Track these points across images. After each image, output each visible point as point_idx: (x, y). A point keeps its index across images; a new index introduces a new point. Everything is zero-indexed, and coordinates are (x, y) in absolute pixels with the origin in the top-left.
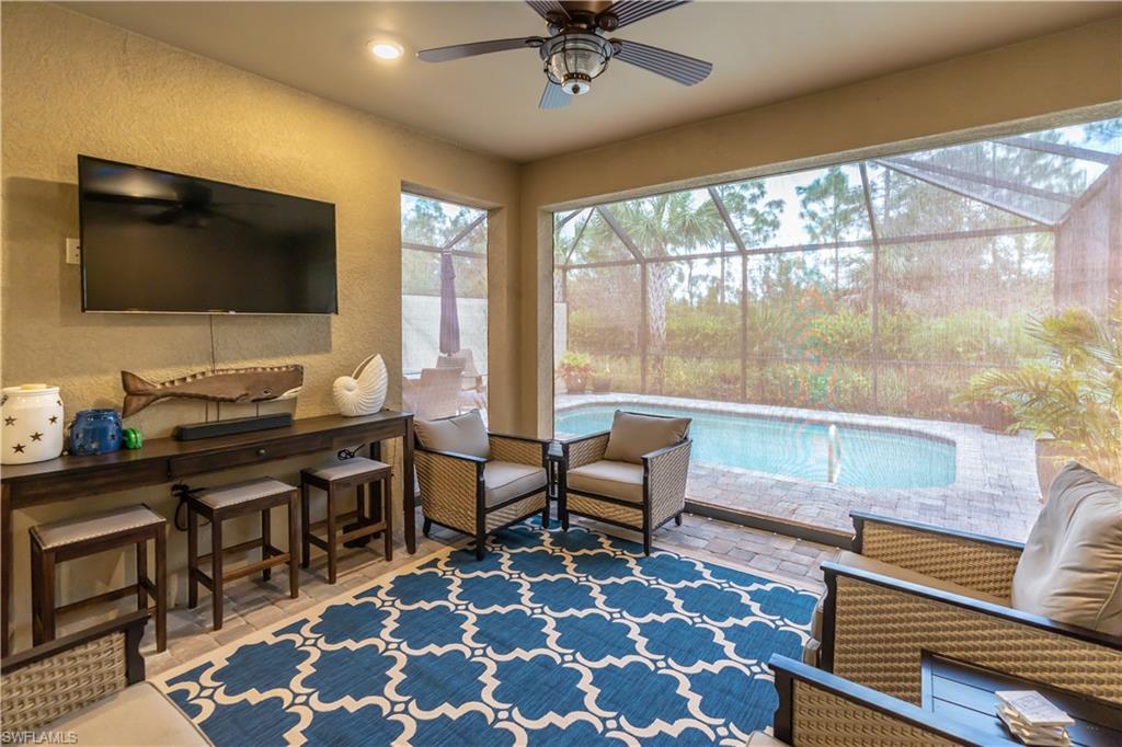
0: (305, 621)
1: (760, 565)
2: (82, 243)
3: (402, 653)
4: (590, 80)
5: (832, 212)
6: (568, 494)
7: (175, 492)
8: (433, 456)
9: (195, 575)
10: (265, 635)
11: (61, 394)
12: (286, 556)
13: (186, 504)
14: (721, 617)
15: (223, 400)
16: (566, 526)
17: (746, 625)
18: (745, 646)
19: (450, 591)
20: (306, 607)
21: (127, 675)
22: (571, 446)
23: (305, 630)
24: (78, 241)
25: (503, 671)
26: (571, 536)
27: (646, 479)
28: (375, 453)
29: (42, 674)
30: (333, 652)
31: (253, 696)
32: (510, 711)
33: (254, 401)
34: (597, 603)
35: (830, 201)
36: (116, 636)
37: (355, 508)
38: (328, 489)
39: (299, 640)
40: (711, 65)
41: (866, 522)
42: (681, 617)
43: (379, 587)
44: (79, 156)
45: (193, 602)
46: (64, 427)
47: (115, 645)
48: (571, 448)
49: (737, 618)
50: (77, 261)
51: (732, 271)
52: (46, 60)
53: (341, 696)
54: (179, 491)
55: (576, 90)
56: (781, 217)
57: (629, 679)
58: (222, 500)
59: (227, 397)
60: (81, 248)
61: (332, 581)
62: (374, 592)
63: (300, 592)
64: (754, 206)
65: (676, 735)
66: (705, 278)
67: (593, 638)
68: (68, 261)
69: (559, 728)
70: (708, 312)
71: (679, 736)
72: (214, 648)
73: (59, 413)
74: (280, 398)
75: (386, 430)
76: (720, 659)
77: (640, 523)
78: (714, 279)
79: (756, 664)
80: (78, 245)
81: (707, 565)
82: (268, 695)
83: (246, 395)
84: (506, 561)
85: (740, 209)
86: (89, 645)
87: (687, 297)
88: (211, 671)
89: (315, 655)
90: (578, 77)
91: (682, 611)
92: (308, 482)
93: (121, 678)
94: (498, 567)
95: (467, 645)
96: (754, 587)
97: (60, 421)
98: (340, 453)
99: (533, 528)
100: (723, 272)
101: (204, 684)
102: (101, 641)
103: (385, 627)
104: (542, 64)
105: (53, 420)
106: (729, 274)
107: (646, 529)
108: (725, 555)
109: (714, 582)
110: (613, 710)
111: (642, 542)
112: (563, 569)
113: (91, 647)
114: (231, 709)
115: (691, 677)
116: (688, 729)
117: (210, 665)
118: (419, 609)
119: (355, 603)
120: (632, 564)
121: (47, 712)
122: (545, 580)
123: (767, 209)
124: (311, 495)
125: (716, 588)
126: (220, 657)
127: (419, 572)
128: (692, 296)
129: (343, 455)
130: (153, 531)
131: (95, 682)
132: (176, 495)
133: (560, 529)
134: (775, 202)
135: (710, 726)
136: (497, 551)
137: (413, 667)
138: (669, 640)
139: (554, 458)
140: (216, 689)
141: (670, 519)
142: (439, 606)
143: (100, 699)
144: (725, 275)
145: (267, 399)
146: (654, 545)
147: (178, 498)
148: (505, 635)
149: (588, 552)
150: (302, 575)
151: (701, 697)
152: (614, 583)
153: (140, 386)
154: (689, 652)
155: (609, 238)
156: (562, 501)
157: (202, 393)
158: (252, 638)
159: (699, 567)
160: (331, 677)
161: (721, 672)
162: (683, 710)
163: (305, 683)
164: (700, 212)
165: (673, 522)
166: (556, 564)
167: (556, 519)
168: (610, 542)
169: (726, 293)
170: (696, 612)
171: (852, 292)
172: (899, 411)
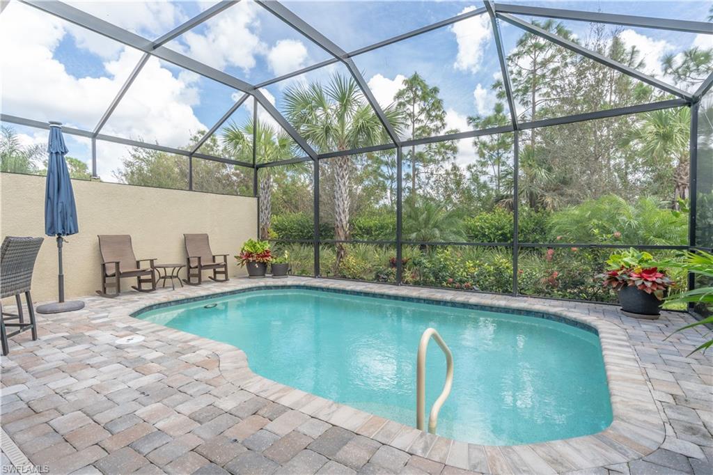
172: (539, 293)
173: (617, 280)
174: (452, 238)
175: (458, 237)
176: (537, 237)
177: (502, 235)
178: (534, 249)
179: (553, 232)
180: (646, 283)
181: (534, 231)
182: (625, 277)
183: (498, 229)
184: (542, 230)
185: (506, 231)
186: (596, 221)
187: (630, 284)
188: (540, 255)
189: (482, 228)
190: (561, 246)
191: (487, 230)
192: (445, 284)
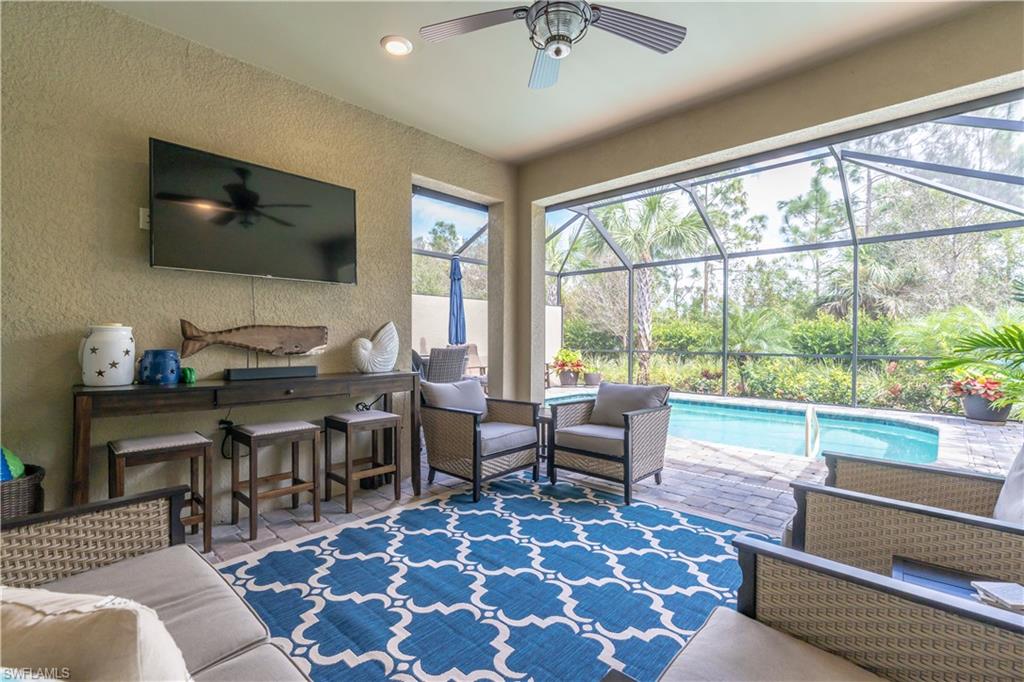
0: (325, 538)
1: (736, 517)
2: (151, 211)
3: (405, 564)
4: (571, 42)
5: (814, 226)
6: (556, 451)
7: (222, 426)
8: (436, 411)
9: (236, 495)
10: (292, 546)
11: (134, 333)
12: (310, 486)
13: (230, 437)
14: (697, 554)
15: (262, 350)
16: (553, 481)
17: (720, 561)
18: (719, 576)
19: (449, 523)
20: (326, 528)
21: (170, 536)
22: (559, 408)
23: (324, 544)
24: (148, 210)
25: (490, 583)
26: (559, 488)
27: (626, 435)
28: (386, 406)
29: (102, 522)
30: (345, 560)
31: (278, 587)
32: (495, 612)
33: (286, 354)
34: (579, 537)
35: (811, 216)
36: (162, 502)
37: (370, 455)
38: (346, 432)
39: (318, 551)
40: (685, 29)
41: (839, 461)
42: (655, 551)
43: (388, 517)
44: (150, 139)
45: (235, 520)
46: (136, 360)
47: (161, 509)
48: (560, 409)
49: (711, 555)
50: (147, 227)
51: (715, 281)
52: (127, 62)
53: (350, 592)
54: (225, 426)
55: (558, 52)
56: (762, 232)
57: (606, 596)
58: (259, 431)
59: (265, 348)
60: (150, 216)
61: (348, 511)
62: (383, 520)
63: (321, 518)
64: (737, 221)
65: (648, 640)
66: (689, 289)
67: (572, 563)
68: (141, 226)
69: (538, 627)
70: (691, 319)
71: (651, 641)
72: (250, 552)
73: (131, 347)
74: (308, 353)
75: (396, 384)
76: (693, 585)
77: (622, 474)
78: (699, 289)
79: (729, 592)
80: (148, 213)
81: (684, 515)
82: (290, 587)
83: (281, 348)
84: (499, 504)
85: (724, 225)
86: (140, 505)
87: (673, 306)
88: (245, 568)
89: (331, 562)
90: (559, 39)
91: (660, 548)
92: (331, 427)
93: (165, 538)
94: (492, 507)
95: (461, 561)
96: (729, 533)
97: (132, 354)
98: (357, 406)
99: (524, 481)
100: (706, 284)
101: (239, 576)
102: (150, 503)
103: (390, 545)
104: (528, 34)
105: (127, 352)
106: (713, 286)
107: (626, 481)
108: (702, 507)
109: (690, 527)
110: (589, 617)
111: (623, 495)
112: (550, 512)
113: (142, 507)
114: (258, 595)
115: (664, 597)
116: (659, 636)
117: (245, 563)
118: (421, 534)
119: (366, 527)
120: (613, 510)
121: (106, 555)
122: (533, 519)
123: (750, 224)
124: (332, 436)
125: (692, 532)
126: (253, 558)
127: (422, 508)
128: (677, 306)
129: (360, 407)
130: (201, 448)
131: (145, 537)
132: (223, 428)
133: (549, 483)
134: (756, 217)
135: (681, 635)
136: (492, 496)
137: (411, 575)
138: (644, 569)
139: (544, 420)
140: (248, 580)
141: (649, 474)
142: (439, 533)
143: (149, 552)
144: (709, 286)
145: (297, 353)
146: (634, 497)
147: (224, 431)
148: (496, 557)
149: (573, 500)
150: (323, 507)
151: (673, 613)
152: (595, 524)
153: (195, 333)
154: (664, 578)
155: (600, 248)
156: (551, 458)
157: (245, 343)
158: (281, 547)
159: (676, 516)
160: (341, 578)
161: (693, 595)
162: (656, 622)
163: (320, 581)
164: (684, 223)
165: (652, 479)
166: (545, 508)
167: (545, 475)
168: (593, 494)
169: (709, 303)
170: (672, 549)
171: (833, 300)
172: (879, 405)
173: (962, 390)
174: (778, 350)
175: (784, 349)
176: (876, 350)
177: (828, 346)
178: (871, 362)
179: (896, 344)
180: (989, 391)
181: (871, 342)
182: (969, 386)
183: (823, 340)
184: (883, 342)
185: (835, 341)
186: (945, 334)
187: (973, 393)
188: (879, 369)
189: (803, 338)
190: (904, 358)
191: (809, 341)
192: (775, 395)
